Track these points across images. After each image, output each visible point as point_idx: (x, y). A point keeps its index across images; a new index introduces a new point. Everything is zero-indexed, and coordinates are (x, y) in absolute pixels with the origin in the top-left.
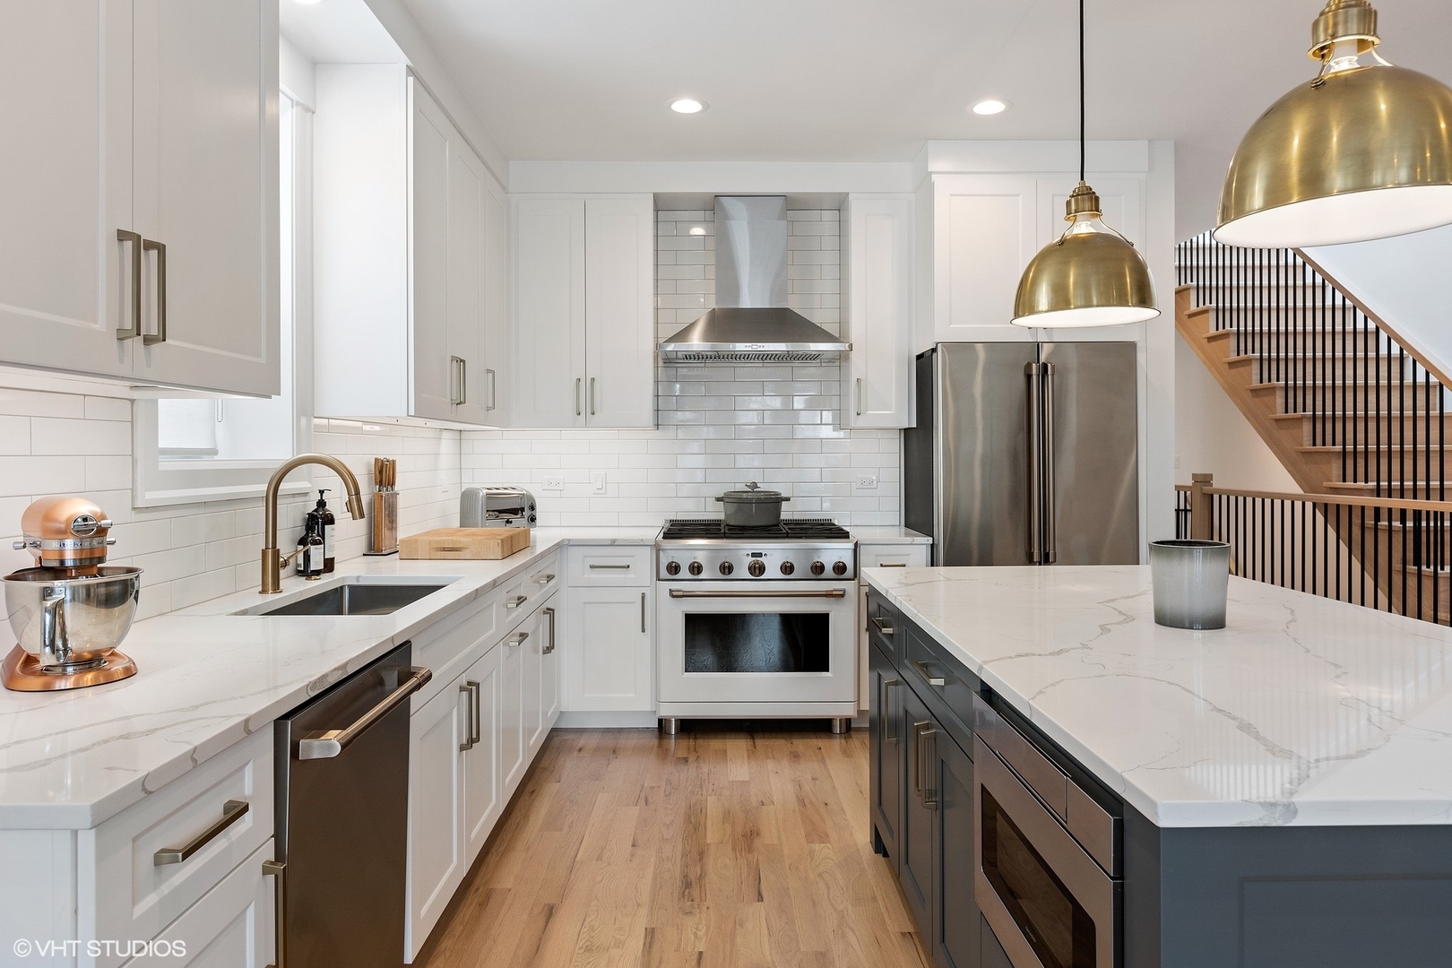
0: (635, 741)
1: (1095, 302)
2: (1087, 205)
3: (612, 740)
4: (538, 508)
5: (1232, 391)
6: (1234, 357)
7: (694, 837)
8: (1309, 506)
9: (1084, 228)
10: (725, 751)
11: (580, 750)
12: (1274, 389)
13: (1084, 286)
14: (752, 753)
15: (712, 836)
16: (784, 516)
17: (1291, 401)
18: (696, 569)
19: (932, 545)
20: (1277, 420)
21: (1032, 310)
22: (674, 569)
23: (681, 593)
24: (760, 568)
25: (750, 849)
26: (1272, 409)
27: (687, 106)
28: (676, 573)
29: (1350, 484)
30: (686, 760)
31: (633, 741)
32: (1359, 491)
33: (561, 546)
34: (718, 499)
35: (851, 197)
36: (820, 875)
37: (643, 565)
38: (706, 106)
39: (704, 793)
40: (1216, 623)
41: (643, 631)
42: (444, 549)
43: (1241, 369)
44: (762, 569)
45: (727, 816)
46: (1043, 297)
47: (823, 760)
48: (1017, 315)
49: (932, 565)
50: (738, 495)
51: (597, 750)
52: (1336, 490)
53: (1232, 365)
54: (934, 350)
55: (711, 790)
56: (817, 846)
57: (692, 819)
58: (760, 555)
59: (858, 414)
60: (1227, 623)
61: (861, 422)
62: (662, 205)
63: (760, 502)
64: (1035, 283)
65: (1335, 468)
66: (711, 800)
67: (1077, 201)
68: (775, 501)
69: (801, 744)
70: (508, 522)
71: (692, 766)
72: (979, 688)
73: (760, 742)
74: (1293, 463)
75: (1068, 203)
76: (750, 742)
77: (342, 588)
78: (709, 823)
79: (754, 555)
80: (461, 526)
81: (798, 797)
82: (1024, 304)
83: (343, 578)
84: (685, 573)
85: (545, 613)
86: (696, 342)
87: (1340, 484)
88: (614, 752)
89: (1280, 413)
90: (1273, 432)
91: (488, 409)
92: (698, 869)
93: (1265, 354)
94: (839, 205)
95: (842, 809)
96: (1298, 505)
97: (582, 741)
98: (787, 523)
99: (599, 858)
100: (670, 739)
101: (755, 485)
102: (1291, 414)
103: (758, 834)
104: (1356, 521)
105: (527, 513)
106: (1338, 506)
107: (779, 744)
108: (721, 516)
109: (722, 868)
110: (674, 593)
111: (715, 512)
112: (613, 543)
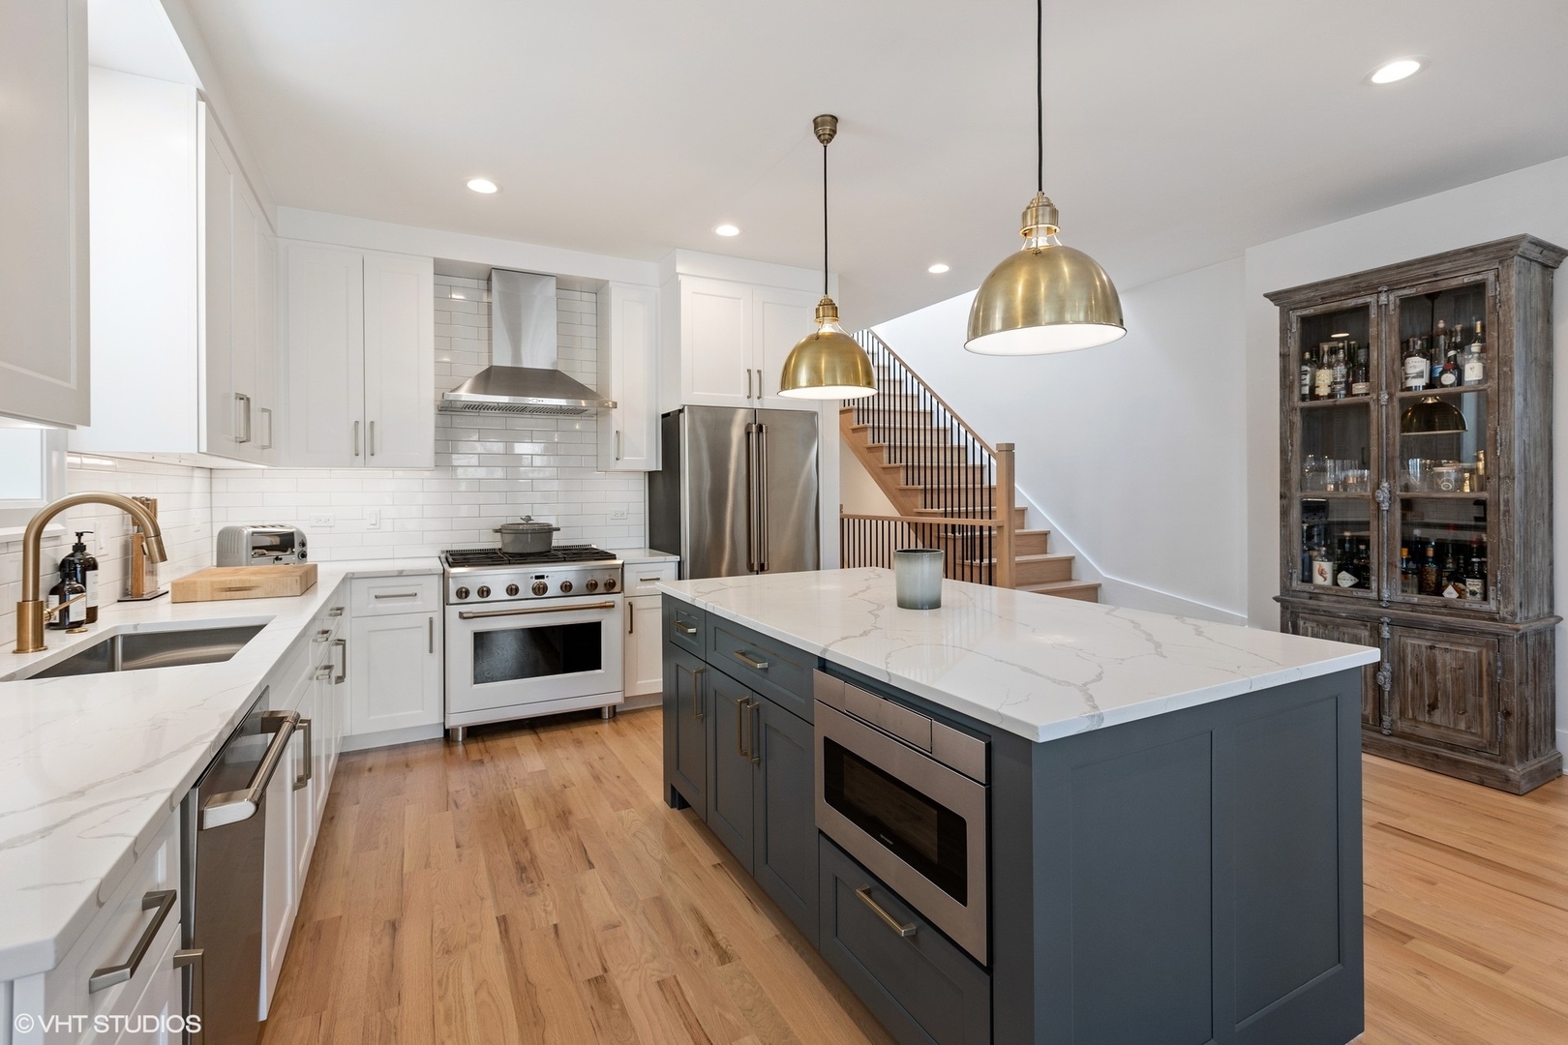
0: (425, 753)
1: (839, 383)
2: (831, 313)
3: (401, 755)
4: (308, 545)
5: (855, 449)
6: (855, 425)
7: (514, 827)
8: (906, 526)
9: (828, 328)
10: (515, 748)
11: (370, 770)
12: (882, 447)
13: (832, 370)
14: (540, 745)
15: (530, 822)
16: (554, 543)
17: (892, 455)
18: (484, 592)
19: (679, 563)
20: (884, 468)
21: (795, 386)
22: (463, 593)
23: (471, 615)
24: (543, 588)
25: (568, 827)
26: (880, 461)
27: (482, 186)
28: (466, 597)
29: (929, 510)
30: (481, 762)
31: (422, 753)
32: (934, 514)
33: (349, 579)
34: (496, 531)
35: (611, 284)
36: (634, 835)
37: (430, 593)
38: (501, 189)
39: (509, 787)
40: (935, 604)
41: (431, 651)
42: (230, 590)
43: (861, 433)
44: (545, 589)
45: (537, 802)
46: (803, 376)
47: (603, 742)
48: (783, 387)
49: (680, 579)
50: (516, 527)
51: (389, 766)
52: (921, 514)
53: (854, 430)
54: (681, 411)
55: (514, 785)
56: (623, 813)
57: (506, 812)
58: (542, 577)
59: (617, 459)
60: (942, 604)
61: (620, 465)
62: (443, 270)
63: (534, 532)
64: (796, 366)
65: (920, 499)
66: (518, 792)
67: (823, 309)
68: (548, 531)
69: (580, 731)
70: (277, 559)
71: (489, 765)
72: (817, 664)
73: (543, 736)
74: (895, 495)
75: (817, 310)
76: (535, 737)
77: (113, 639)
78: (523, 812)
79: (537, 577)
80: (218, 565)
81: (593, 776)
82: (788, 380)
83: (116, 628)
84: (474, 596)
85: (337, 644)
86: (465, 395)
87: (923, 510)
88: (407, 766)
89: (886, 464)
90: (882, 476)
91: (264, 448)
92: (527, 853)
93: (876, 424)
94: (598, 290)
95: (633, 779)
96: (899, 524)
97: (370, 761)
98: (558, 549)
99: (427, 865)
100: (457, 745)
101: (529, 518)
102: (892, 464)
103: (570, 813)
104: (935, 534)
105: (297, 549)
106: (924, 524)
107: (561, 734)
108: (498, 545)
109: (548, 847)
110: (465, 615)
111: (493, 542)
112: (400, 574)
